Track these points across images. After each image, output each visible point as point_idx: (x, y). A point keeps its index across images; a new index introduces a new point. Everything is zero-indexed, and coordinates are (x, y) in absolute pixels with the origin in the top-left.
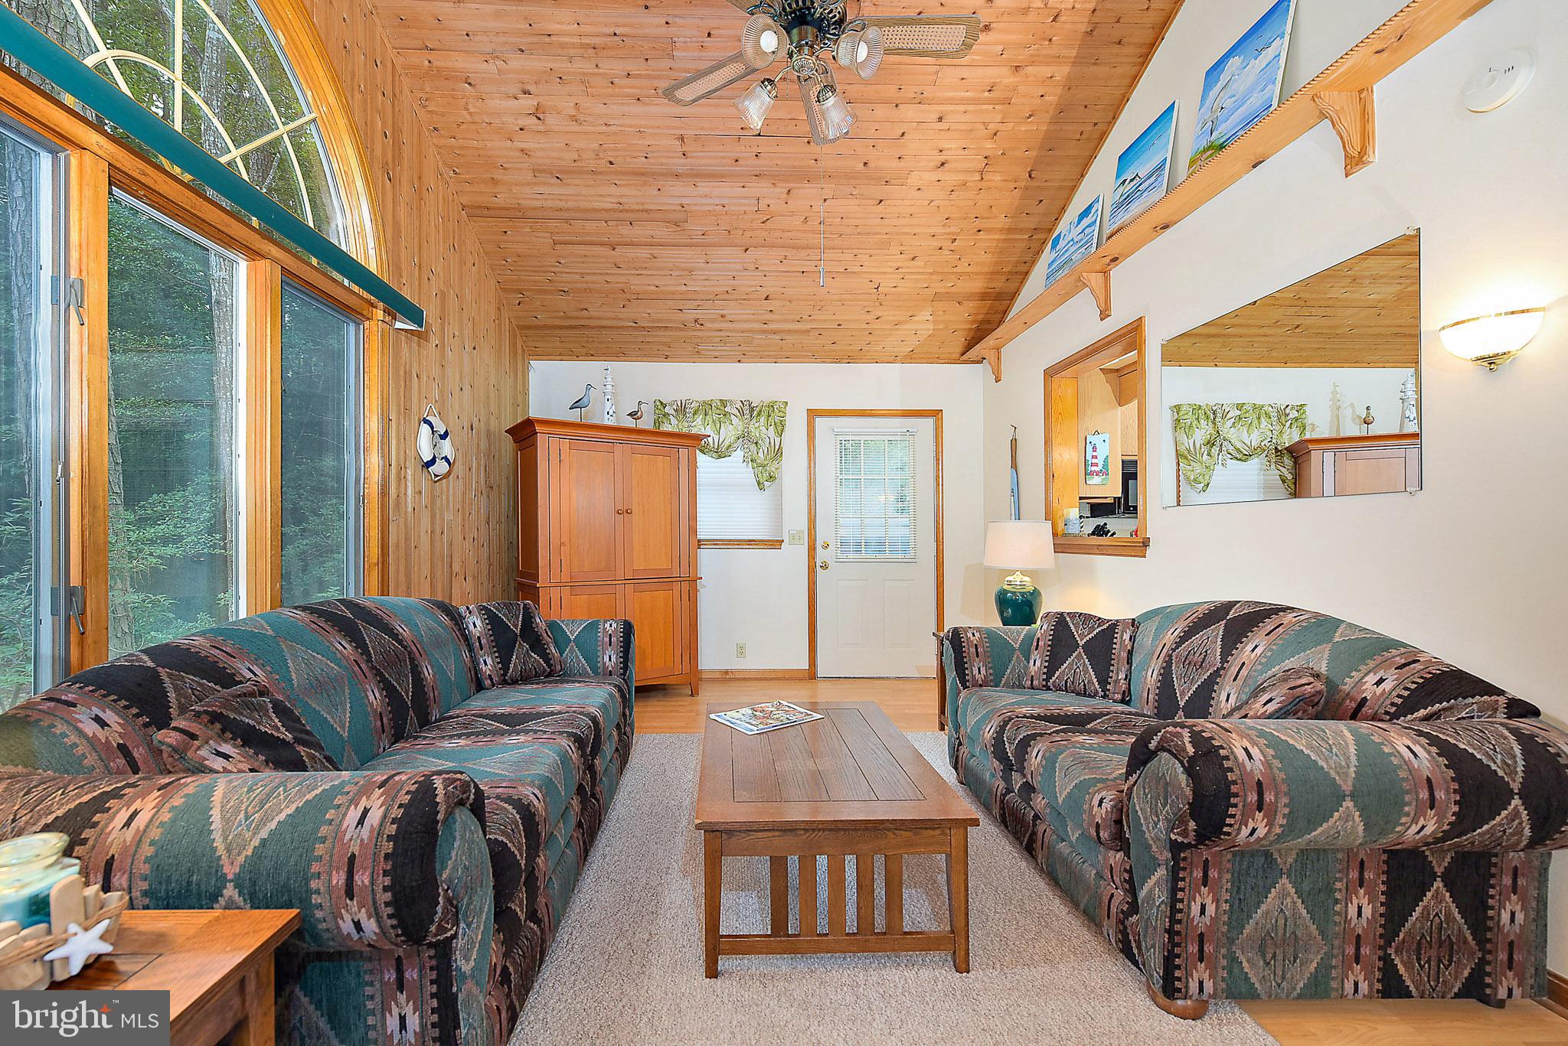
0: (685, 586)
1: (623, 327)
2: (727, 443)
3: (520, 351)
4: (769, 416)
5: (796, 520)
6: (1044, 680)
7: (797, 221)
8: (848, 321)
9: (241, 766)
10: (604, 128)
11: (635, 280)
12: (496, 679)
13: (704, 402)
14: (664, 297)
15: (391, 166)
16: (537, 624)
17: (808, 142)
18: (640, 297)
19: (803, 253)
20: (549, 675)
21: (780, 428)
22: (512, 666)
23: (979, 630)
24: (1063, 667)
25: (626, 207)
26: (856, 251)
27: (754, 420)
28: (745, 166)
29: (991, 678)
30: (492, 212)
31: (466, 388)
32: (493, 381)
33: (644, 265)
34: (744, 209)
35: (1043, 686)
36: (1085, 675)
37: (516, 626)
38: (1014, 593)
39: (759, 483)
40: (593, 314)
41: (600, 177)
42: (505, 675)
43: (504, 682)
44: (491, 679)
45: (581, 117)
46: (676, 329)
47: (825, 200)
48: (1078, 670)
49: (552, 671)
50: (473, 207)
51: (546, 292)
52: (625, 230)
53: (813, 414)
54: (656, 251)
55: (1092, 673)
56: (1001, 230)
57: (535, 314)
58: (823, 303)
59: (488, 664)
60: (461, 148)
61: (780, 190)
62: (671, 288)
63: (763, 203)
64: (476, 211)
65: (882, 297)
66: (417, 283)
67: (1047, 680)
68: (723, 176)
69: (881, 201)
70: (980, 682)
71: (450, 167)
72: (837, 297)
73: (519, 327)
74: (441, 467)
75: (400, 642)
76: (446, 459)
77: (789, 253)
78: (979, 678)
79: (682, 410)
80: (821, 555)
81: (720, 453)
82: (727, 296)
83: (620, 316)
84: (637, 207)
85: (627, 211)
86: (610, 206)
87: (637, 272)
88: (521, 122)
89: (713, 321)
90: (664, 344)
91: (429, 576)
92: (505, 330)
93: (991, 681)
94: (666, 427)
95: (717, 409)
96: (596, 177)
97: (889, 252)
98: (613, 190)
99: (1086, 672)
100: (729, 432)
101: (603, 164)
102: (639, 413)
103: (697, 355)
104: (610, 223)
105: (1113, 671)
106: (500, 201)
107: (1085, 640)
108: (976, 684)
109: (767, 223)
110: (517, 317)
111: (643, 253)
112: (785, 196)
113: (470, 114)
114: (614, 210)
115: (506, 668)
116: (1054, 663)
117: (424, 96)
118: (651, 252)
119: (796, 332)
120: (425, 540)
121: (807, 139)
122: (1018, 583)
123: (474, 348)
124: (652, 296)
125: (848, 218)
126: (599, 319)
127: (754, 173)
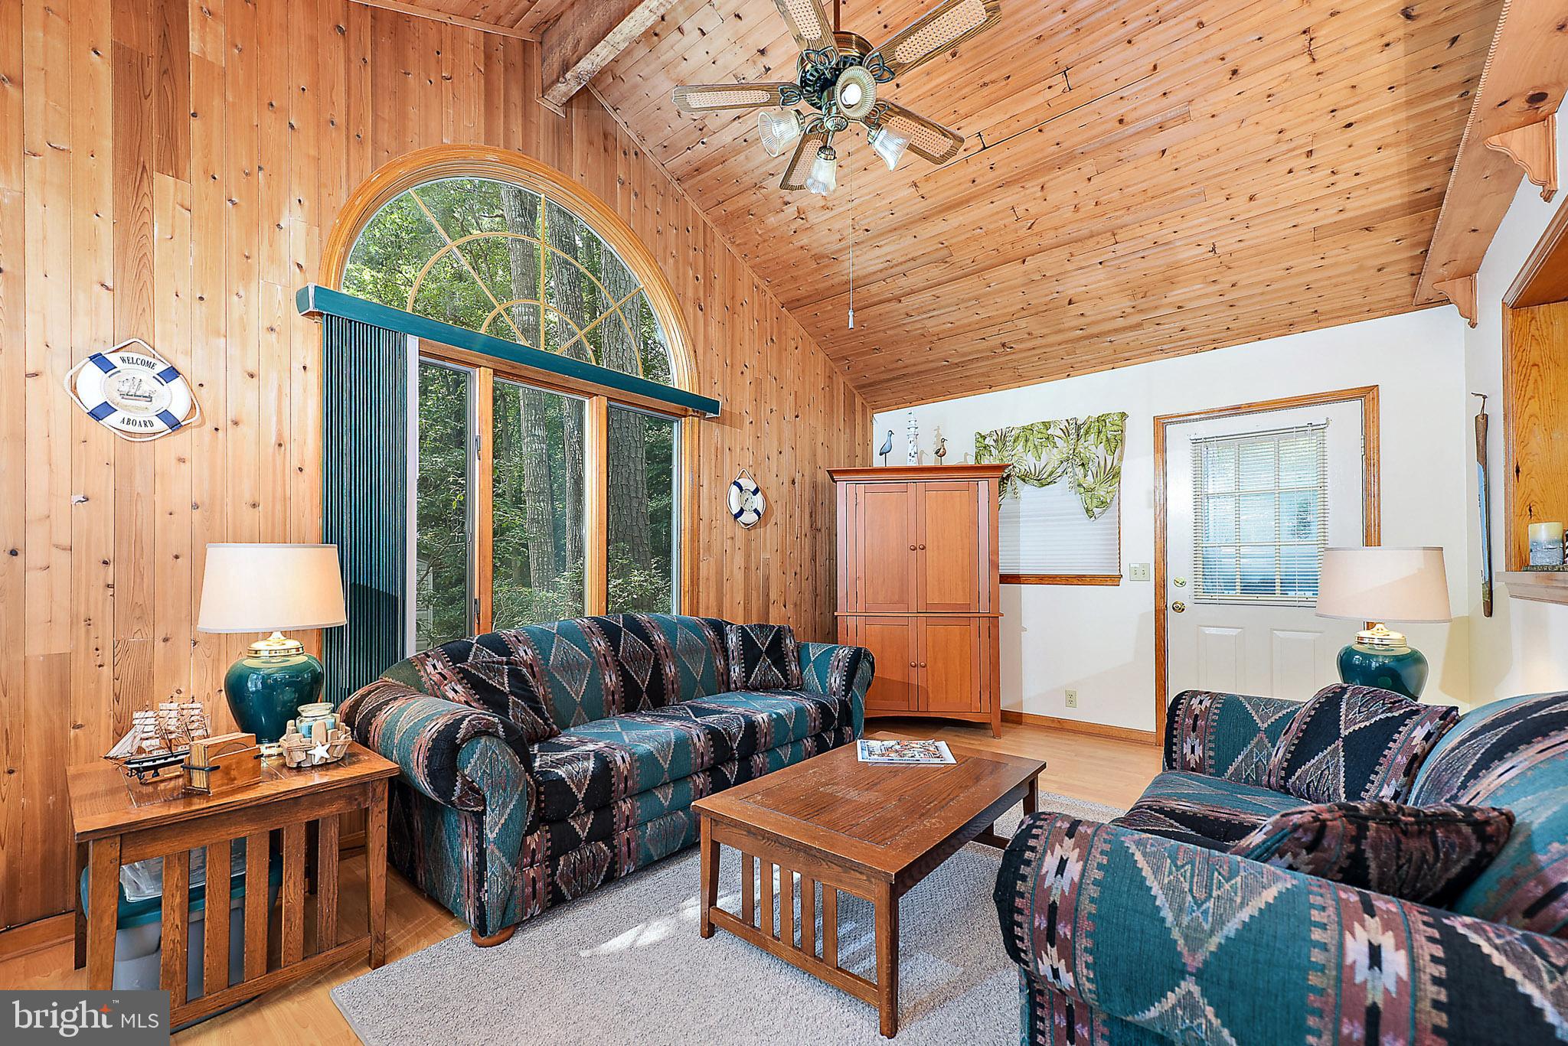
0: (984, 623)
1: (937, 368)
2: (1049, 469)
3: (858, 407)
4: (1100, 432)
5: (1138, 551)
6: (1282, 778)
7: (1067, 213)
8: (1190, 300)
9: (461, 698)
10: (850, 205)
11: (930, 323)
12: (739, 684)
13: (1024, 428)
14: (962, 331)
15: (702, 300)
16: (786, 645)
17: (1040, 131)
18: (941, 336)
19: (1091, 243)
20: (786, 688)
21: (1113, 445)
22: (753, 676)
23: (1213, 697)
24: (1308, 764)
25: (895, 262)
26: (1159, 219)
27: (1083, 439)
28: (984, 183)
29: (1212, 762)
30: (800, 303)
31: (787, 450)
32: (820, 439)
33: (931, 307)
34: (1002, 222)
35: (1281, 787)
36: (1333, 780)
37: (763, 644)
38: (1365, 656)
39: (1087, 510)
40: (908, 362)
41: (863, 246)
42: (747, 682)
43: (747, 688)
44: (736, 684)
45: (830, 204)
46: (987, 358)
47: (1089, 179)
48: (1326, 772)
49: (788, 684)
50: (789, 303)
51: (864, 354)
52: (903, 282)
53: (1161, 424)
54: (937, 291)
55: (1342, 779)
56: (1393, 109)
57: (863, 374)
58: (1144, 289)
59: (736, 671)
60: (765, 262)
61: (1033, 187)
62: (966, 321)
63: (1020, 211)
64: (792, 305)
65: (1226, 258)
66: (729, 379)
67: (1286, 779)
68: (968, 201)
69: (1164, 152)
70: (1193, 765)
71: (764, 279)
72: (1160, 277)
73: (856, 387)
74: (749, 517)
75: (651, 646)
76: (756, 511)
77: (1075, 248)
78: (1193, 759)
79: (1001, 439)
80: (1174, 595)
81: (1042, 481)
82: (1024, 313)
83: (931, 358)
84: (901, 260)
85: (896, 265)
86: (881, 266)
87: (928, 315)
88: (793, 227)
89: (1022, 341)
90: (983, 375)
91: (742, 602)
92: (838, 394)
93: (1211, 766)
94: (986, 461)
95: (1038, 434)
96: (860, 247)
97: (1207, 204)
98: (877, 252)
99: (1336, 775)
100: (1051, 457)
101: (863, 235)
102: (942, 450)
103: (1019, 378)
104: (888, 280)
105: (1373, 782)
106: (803, 292)
107: (1351, 730)
108: (1186, 766)
109: (1034, 227)
110: (851, 380)
111: (927, 296)
112: (1039, 194)
113: (760, 235)
114: (886, 269)
115: (748, 677)
116: (1298, 756)
117: (731, 236)
118: (933, 293)
119: (1125, 329)
120: (739, 576)
121: (1037, 129)
122: (1376, 641)
123: (797, 417)
124: (952, 333)
125: (1128, 187)
126: (914, 365)
127: (997, 185)
